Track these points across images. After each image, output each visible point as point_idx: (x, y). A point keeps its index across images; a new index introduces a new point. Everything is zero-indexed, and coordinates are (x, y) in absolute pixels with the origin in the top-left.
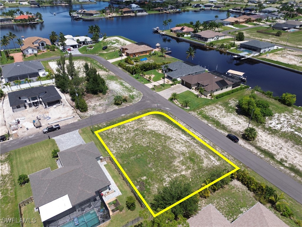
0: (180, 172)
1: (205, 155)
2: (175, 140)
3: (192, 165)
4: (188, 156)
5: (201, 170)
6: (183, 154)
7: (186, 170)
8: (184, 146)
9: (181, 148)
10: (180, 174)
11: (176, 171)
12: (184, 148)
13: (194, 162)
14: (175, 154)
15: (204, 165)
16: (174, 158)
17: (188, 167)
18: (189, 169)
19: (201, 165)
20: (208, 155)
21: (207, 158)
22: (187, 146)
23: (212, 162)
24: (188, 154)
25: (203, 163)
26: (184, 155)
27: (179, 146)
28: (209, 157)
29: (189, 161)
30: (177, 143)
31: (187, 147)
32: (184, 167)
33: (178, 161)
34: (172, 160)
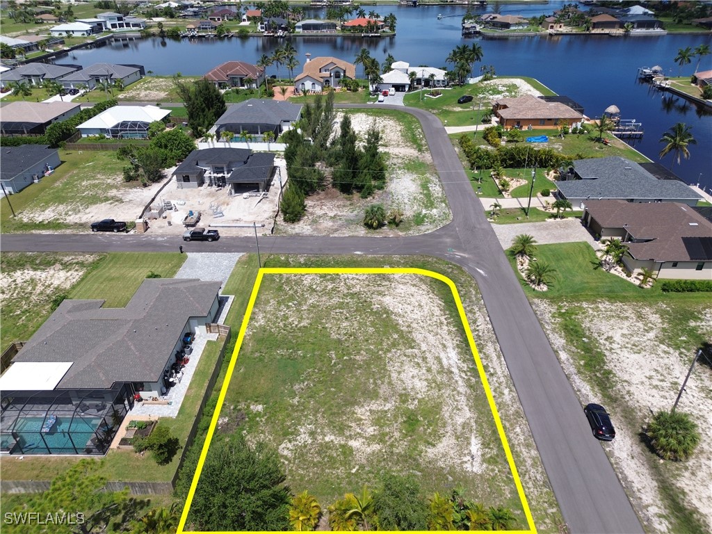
0: (351, 437)
1: (459, 428)
2: (419, 354)
3: (397, 435)
4: (412, 407)
5: (406, 461)
6: (404, 397)
7: (370, 440)
8: (426, 380)
9: (416, 381)
10: (342, 442)
11: (341, 429)
12: (420, 385)
13: (413, 431)
14: (384, 389)
15: (431, 452)
16: (374, 395)
17: (384, 435)
18: (381, 441)
19: (422, 447)
20: (471, 431)
21: (457, 438)
22: (435, 382)
23: (461, 455)
24: (416, 402)
25: (434, 446)
26: (404, 402)
27: (415, 372)
28: (468, 439)
29: (400, 420)
30: (418, 364)
31: (433, 385)
32: (371, 430)
33: (374, 407)
34: (362, 400)
